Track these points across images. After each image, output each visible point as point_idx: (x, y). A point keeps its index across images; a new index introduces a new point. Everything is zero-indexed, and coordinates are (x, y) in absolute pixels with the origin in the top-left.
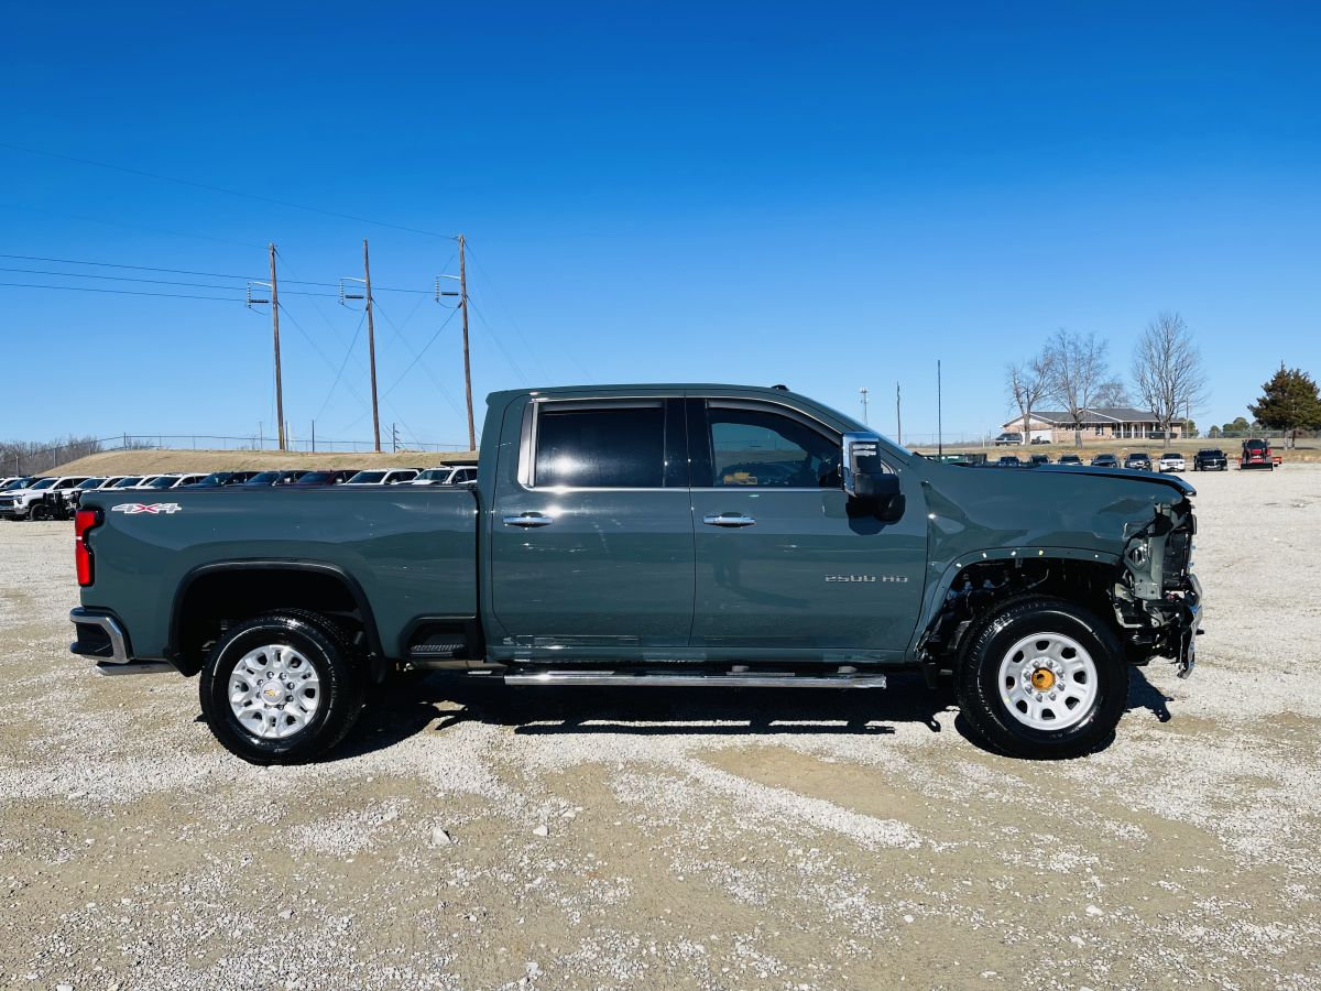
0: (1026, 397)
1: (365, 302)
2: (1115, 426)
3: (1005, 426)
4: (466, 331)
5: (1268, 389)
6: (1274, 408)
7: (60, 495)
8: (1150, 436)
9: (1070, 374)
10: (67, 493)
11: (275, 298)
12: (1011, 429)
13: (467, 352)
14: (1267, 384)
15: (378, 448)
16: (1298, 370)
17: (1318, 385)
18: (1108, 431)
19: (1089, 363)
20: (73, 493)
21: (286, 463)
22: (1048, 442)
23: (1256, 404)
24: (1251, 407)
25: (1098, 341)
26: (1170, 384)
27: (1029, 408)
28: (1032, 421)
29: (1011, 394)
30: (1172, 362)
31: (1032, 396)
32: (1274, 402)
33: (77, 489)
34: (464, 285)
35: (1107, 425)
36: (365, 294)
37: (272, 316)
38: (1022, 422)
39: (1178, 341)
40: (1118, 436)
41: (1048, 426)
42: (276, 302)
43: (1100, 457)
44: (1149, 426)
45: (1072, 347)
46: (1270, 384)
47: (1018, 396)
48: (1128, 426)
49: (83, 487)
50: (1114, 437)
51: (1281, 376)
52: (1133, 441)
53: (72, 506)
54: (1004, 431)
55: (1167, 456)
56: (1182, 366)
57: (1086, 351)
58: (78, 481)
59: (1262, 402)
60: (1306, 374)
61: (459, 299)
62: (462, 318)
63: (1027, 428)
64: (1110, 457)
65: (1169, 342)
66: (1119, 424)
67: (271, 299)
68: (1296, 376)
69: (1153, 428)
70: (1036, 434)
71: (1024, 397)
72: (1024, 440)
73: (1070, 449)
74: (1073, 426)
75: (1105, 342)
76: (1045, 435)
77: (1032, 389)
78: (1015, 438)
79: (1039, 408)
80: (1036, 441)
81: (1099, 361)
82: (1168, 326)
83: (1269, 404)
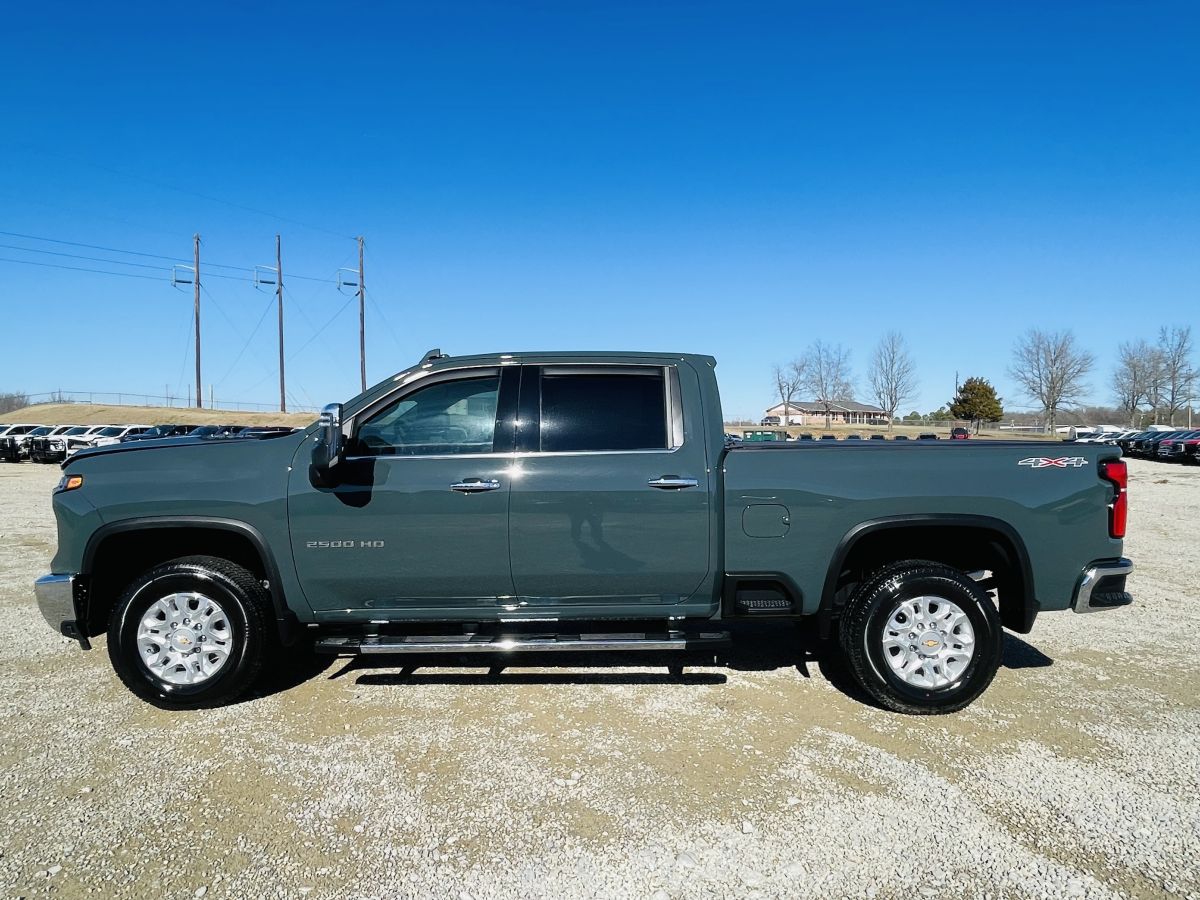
1: (276, 287)
2: (846, 415)
3: (767, 411)
4: (362, 315)
5: (962, 392)
6: (965, 405)
7: (13, 441)
8: (869, 422)
9: (824, 374)
10: (19, 439)
11: (198, 280)
12: (772, 414)
13: (362, 333)
14: (961, 388)
15: (283, 409)
16: (982, 378)
17: (996, 390)
18: (841, 417)
19: (837, 366)
20: (26, 439)
21: (210, 419)
22: (799, 424)
23: (952, 402)
24: (949, 404)
25: (844, 351)
26: (894, 384)
27: (789, 398)
28: (789, 409)
29: (776, 386)
30: (896, 367)
31: (791, 390)
32: (965, 401)
33: (27, 435)
34: (362, 277)
35: (840, 414)
36: (277, 281)
37: (194, 296)
38: (783, 408)
39: (900, 352)
40: (848, 422)
41: (799, 412)
42: (198, 283)
43: (851, 436)
44: (869, 415)
45: (825, 354)
46: (963, 387)
47: (781, 389)
48: (855, 414)
49: (34, 433)
50: (844, 422)
51: (970, 382)
52: (858, 425)
53: (24, 450)
54: (767, 415)
56: (904, 371)
57: (835, 357)
58: (28, 429)
59: (956, 400)
60: (988, 382)
61: (357, 289)
62: (360, 304)
63: (787, 413)
64: (858, 437)
65: (893, 353)
66: (848, 413)
67: (194, 281)
68: (981, 382)
69: (871, 416)
70: (791, 418)
71: (785, 391)
72: (783, 422)
73: (824, 430)
74: (817, 413)
75: (849, 352)
76: (797, 419)
77: (791, 384)
78: (775, 420)
79: (795, 398)
80: (791, 423)
81: (844, 365)
82: (894, 341)
83: (961, 402)
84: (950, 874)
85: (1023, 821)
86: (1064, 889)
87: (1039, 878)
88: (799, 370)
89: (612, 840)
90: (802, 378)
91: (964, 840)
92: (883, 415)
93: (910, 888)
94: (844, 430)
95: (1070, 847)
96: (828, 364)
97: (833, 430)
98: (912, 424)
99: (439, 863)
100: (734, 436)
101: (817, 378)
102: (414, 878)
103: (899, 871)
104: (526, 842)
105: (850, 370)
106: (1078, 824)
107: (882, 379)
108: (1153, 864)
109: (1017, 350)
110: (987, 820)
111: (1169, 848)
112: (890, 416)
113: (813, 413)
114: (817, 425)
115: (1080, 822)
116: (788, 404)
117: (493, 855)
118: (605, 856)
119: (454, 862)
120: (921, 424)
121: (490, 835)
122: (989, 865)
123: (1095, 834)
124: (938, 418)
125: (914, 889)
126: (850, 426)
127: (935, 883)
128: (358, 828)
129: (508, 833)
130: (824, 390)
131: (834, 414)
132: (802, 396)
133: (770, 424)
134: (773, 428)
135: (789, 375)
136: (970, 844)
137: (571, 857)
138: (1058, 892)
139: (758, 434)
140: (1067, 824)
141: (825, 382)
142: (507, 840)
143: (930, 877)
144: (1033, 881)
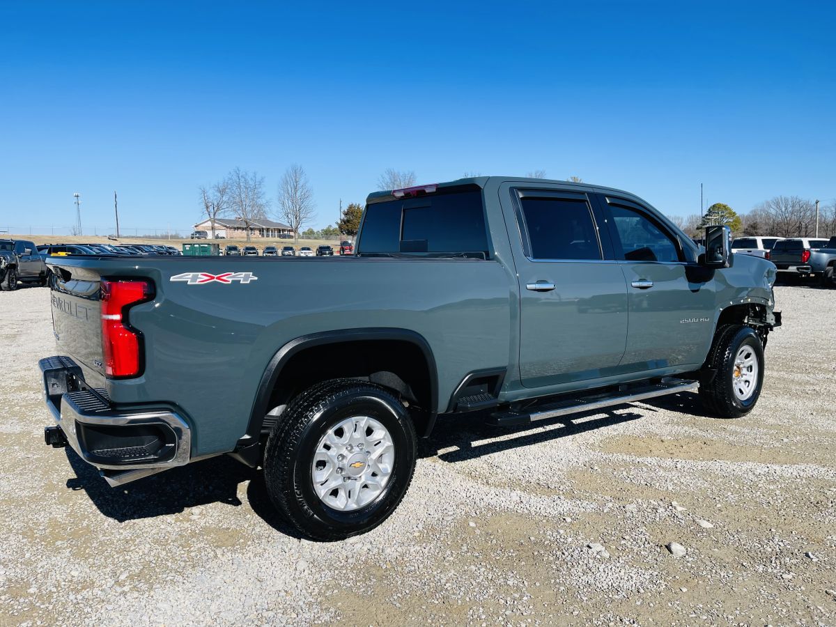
0: (212, 209)
2: (261, 230)
3: (196, 226)
5: (346, 214)
6: (348, 224)
8: (280, 236)
9: (243, 196)
12: (200, 229)
14: (344, 211)
18: (257, 232)
19: (253, 191)
22: (224, 238)
23: (339, 222)
24: (337, 223)
25: (258, 178)
26: (298, 207)
27: (214, 215)
28: (216, 225)
29: (203, 206)
30: (298, 194)
31: (216, 209)
32: (348, 221)
35: (257, 229)
38: (209, 224)
39: (301, 183)
40: (263, 236)
41: (224, 228)
43: (268, 248)
44: (279, 231)
45: (243, 180)
46: (346, 211)
47: (207, 207)
48: (268, 230)
50: (260, 236)
51: (351, 207)
52: (271, 239)
54: (195, 230)
55: (303, 249)
56: (304, 198)
57: (252, 183)
59: (343, 221)
63: (213, 228)
64: (273, 248)
65: (296, 182)
66: (264, 229)
68: (358, 208)
69: (281, 232)
70: (217, 232)
71: (211, 209)
72: (210, 236)
73: (247, 242)
74: (238, 228)
75: (262, 179)
76: (222, 233)
77: (216, 204)
78: (201, 234)
79: (220, 216)
80: (217, 237)
81: (260, 190)
82: (296, 172)
83: (346, 222)
84: (455, 507)
85: (478, 473)
86: (509, 499)
87: (497, 497)
88: (222, 192)
89: (249, 543)
90: (225, 199)
91: (454, 489)
92: (290, 231)
93: (439, 519)
94: (261, 243)
95: (504, 480)
96: (246, 188)
97: (253, 243)
98: (310, 238)
99: (124, 593)
100: (170, 248)
101: (238, 200)
102: (110, 607)
103: (429, 512)
104: (185, 561)
105: (264, 193)
106: (503, 468)
107: (288, 203)
108: (541, 478)
109: (380, 185)
110: (461, 477)
111: (545, 469)
112: (295, 232)
113: (235, 229)
114: (239, 238)
115: (504, 467)
116: (214, 221)
117: (165, 576)
118: (250, 553)
119: (135, 588)
120: (315, 238)
121: (153, 565)
122: (471, 498)
123: (512, 471)
124: (327, 233)
125: (441, 519)
126: (265, 239)
127: (450, 513)
128: (32, 591)
129: (167, 560)
130: (244, 210)
131: (252, 229)
132: (226, 214)
133: (198, 238)
134: (202, 240)
135: (213, 196)
136: (458, 490)
137: (226, 561)
138: (507, 501)
139: (196, 246)
140: (498, 470)
141: (244, 203)
142: (170, 564)
143: (445, 511)
144: (495, 499)
